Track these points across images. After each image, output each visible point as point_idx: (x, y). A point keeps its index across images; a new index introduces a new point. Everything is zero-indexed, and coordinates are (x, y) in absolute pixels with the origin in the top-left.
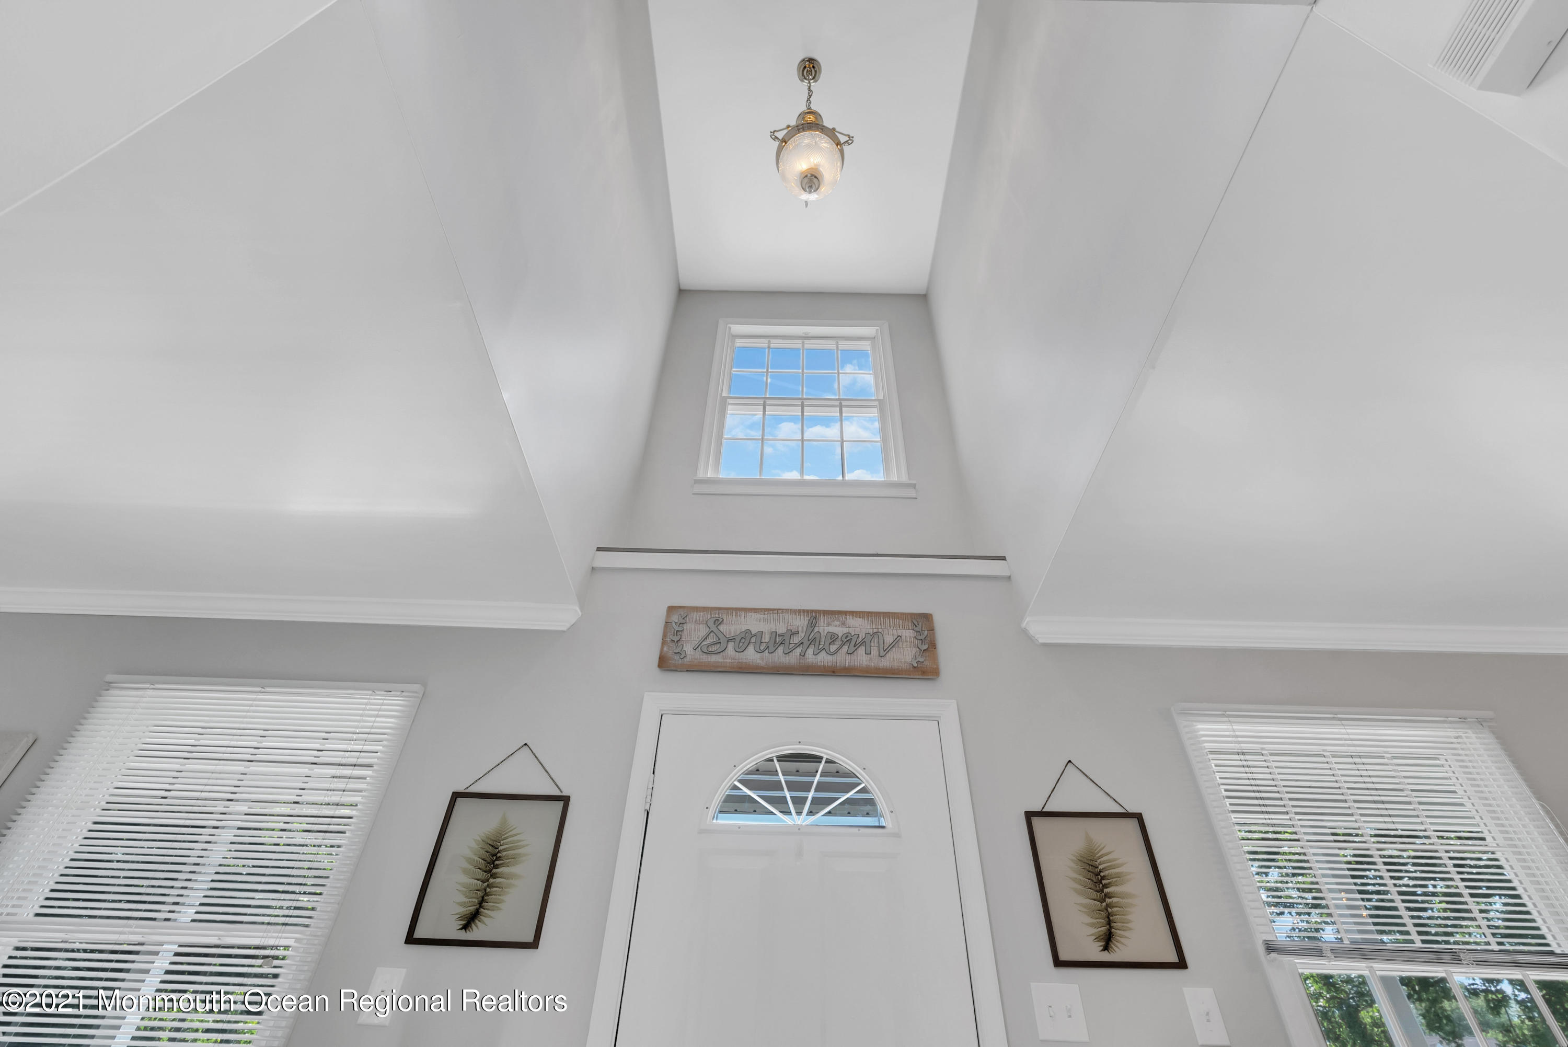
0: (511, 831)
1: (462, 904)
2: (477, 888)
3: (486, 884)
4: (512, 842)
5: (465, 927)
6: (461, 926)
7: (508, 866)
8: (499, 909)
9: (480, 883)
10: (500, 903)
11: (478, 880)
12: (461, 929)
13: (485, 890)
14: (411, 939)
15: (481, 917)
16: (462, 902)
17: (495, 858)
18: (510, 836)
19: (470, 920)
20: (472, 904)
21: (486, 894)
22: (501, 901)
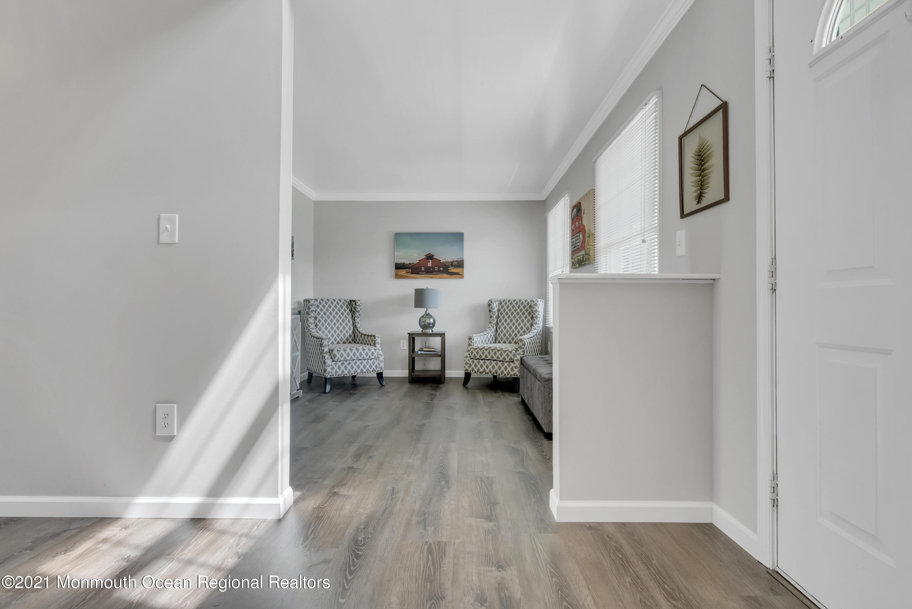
0: (704, 142)
1: (695, 192)
2: (698, 181)
3: (701, 177)
4: (706, 148)
5: (699, 202)
6: (697, 203)
7: (707, 162)
8: (708, 187)
9: (698, 177)
10: (708, 184)
11: (697, 176)
12: (697, 204)
13: (701, 180)
14: (683, 215)
15: (703, 195)
16: (694, 191)
17: (701, 161)
18: (704, 145)
19: (699, 198)
20: (697, 191)
21: (702, 182)
22: (709, 182)
